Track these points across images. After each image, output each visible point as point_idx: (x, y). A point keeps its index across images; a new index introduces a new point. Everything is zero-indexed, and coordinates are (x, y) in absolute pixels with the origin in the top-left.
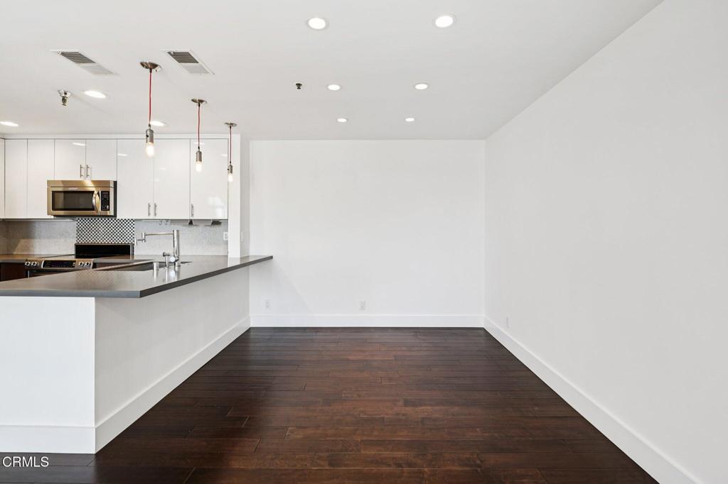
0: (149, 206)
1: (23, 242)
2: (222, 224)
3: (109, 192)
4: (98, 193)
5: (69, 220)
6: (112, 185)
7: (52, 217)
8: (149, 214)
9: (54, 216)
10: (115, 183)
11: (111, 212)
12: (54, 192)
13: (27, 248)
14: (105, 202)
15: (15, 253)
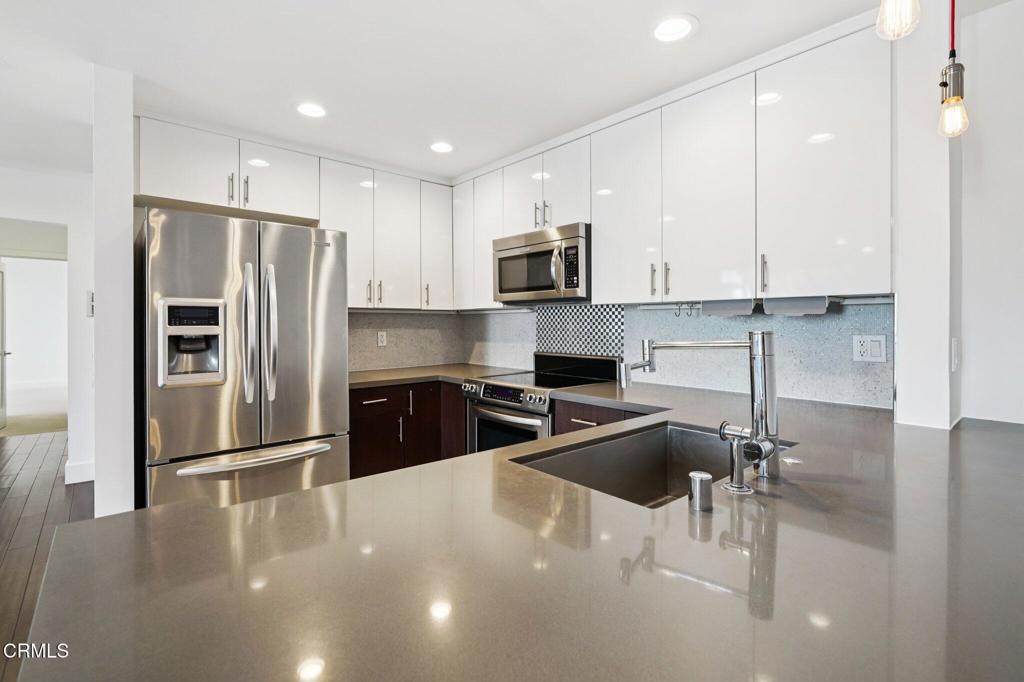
0: (654, 271)
1: (477, 344)
2: (850, 311)
3: (576, 247)
4: (560, 253)
5: (525, 311)
6: (582, 232)
7: (501, 305)
8: (653, 291)
9: (505, 303)
10: (588, 227)
11: (581, 292)
12: (501, 260)
13: (482, 356)
14: (571, 269)
15: (470, 362)
